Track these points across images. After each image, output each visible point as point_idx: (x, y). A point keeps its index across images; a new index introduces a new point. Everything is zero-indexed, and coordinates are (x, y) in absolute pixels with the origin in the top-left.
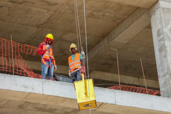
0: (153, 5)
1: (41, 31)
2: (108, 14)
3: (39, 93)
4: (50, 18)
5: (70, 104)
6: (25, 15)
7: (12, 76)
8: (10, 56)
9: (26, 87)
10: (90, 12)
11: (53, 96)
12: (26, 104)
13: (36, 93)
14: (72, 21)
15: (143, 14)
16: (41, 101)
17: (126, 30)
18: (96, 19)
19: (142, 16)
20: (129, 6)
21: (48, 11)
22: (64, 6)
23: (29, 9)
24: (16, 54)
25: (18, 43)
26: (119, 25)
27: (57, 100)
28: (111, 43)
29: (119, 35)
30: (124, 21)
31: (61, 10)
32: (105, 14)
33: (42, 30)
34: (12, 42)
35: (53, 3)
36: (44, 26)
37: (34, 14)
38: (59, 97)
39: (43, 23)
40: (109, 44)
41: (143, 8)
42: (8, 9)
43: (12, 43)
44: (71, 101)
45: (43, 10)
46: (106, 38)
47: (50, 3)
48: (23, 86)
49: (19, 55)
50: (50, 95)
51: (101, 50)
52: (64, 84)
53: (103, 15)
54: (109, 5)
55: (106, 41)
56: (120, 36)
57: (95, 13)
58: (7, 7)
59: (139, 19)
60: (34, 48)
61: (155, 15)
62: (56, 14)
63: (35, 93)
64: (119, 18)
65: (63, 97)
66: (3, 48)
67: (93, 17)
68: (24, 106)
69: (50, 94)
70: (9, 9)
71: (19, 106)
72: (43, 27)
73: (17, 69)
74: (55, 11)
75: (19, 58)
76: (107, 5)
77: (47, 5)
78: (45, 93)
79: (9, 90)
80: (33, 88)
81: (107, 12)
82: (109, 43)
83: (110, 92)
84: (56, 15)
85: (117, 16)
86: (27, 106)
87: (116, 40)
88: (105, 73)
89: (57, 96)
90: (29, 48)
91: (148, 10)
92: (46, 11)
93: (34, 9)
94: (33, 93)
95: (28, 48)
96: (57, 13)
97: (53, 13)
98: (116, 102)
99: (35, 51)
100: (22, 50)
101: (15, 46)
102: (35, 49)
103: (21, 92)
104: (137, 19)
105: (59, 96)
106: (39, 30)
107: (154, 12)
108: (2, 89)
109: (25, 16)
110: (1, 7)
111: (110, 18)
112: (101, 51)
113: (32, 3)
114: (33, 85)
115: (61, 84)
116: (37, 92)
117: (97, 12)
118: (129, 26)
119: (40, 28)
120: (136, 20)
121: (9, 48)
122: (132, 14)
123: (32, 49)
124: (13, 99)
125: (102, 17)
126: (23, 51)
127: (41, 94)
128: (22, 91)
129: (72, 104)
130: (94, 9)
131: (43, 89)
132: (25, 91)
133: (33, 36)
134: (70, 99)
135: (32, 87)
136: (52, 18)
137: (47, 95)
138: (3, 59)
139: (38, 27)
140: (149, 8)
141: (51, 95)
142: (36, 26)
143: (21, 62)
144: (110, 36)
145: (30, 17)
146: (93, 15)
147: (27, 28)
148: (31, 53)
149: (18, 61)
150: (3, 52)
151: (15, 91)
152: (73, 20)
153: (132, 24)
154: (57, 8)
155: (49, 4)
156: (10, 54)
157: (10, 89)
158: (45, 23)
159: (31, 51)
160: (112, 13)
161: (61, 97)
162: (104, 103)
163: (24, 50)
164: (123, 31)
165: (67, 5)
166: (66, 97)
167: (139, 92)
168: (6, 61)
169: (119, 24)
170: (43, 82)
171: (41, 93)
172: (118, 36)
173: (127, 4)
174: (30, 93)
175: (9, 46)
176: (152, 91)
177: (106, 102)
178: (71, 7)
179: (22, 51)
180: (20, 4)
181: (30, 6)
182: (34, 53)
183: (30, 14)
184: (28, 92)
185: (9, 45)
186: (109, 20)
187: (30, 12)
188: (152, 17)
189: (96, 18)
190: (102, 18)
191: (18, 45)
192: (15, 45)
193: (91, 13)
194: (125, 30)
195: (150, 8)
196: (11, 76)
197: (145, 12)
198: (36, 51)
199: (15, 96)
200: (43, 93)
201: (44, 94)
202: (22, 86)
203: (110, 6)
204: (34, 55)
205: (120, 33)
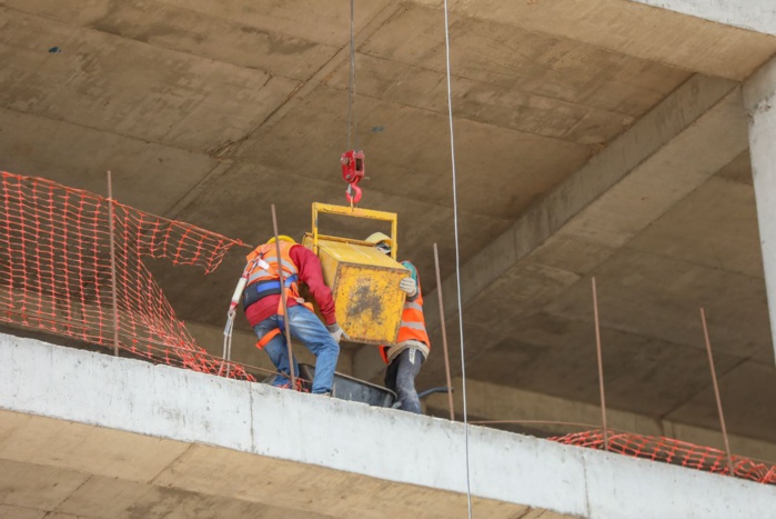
0: (761, 66)
1: (225, 173)
2: (544, 104)
3: (237, 448)
4: (272, 114)
5: (373, 508)
6: (158, 96)
7: (111, 360)
8: (98, 269)
9: (175, 415)
10: (463, 91)
11: (298, 462)
12: (165, 501)
13: (223, 448)
14: (374, 129)
15: (710, 108)
16: (242, 489)
17: (625, 182)
18: (485, 125)
19: (705, 116)
20: (649, 66)
21: (266, 78)
22: (343, 54)
23: (180, 65)
24: (127, 262)
25: (139, 212)
26: (591, 156)
27: (313, 485)
28: (548, 242)
29: (590, 203)
30: (614, 138)
31: (330, 76)
32: (532, 105)
33: (230, 168)
34: (110, 204)
35: (295, 41)
36: (241, 151)
37: (199, 90)
38: (329, 468)
39: (238, 136)
40: (540, 248)
41: (714, 80)
42: (84, 62)
43: (111, 209)
44: (381, 494)
45: (245, 73)
46: (525, 219)
47: (281, 41)
48: (162, 410)
49: (139, 268)
50: (284, 460)
51: (500, 277)
52: (349, 412)
53: (523, 109)
54: (554, 60)
55: (524, 232)
56: (595, 208)
57: (483, 97)
58: (80, 53)
59: (690, 129)
60: (213, 237)
61: (771, 110)
62: (302, 93)
63: (218, 447)
64: (596, 126)
65: (343, 472)
66: (65, 230)
67: (472, 118)
68: (153, 510)
69: (285, 455)
70: (89, 62)
71: (129, 509)
72: (238, 155)
73: (132, 331)
74: (301, 82)
75: (141, 279)
76: (544, 60)
77: (267, 50)
78: (261, 449)
79: (97, 425)
80: (207, 422)
81: (542, 95)
82: (541, 244)
83: (563, 461)
84: (301, 99)
85: (587, 116)
86: (167, 513)
87: (573, 227)
88: (507, 389)
89: (318, 463)
90: (189, 234)
91: (738, 89)
92: (259, 77)
93: (203, 67)
94: (208, 446)
95: (185, 236)
96: (309, 87)
97: (290, 88)
98: (588, 506)
99: (214, 253)
100: (152, 244)
101: (125, 225)
102: (217, 244)
103: (151, 435)
104: (681, 131)
105: (325, 463)
106: (219, 170)
107: (767, 99)
108: (66, 417)
109: (159, 100)
110: (54, 50)
111: (554, 122)
112: (500, 280)
113: (199, 39)
114: (208, 409)
115: (338, 411)
116: (225, 440)
117: (493, 93)
118: (641, 163)
119: (221, 157)
120: (677, 134)
121: (95, 231)
122: (654, 106)
123: (200, 242)
124: (112, 471)
125: (515, 114)
126: (161, 252)
127: (246, 452)
128: (155, 432)
129: (385, 505)
130: (482, 77)
131: (252, 430)
132: (170, 434)
133: (188, 200)
134: (376, 480)
135: (203, 417)
136: (281, 113)
137: (273, 458)
138: (66, 283)
139: (213, 154)
140: (740, 79)
141: (289, 461)
142: (205, 152)
143: (150, 302)
144: (545, 212)
145: (180, 107)
146: (476, 104)
147: (161, 160)
148: (196, 262)
149: (137, 296)
150: (65, 251)
151: (125, 431)
152: (382, 129)
153: (654, 152)
154: (309, 66)
155: (277, 45)
156: (98, 262)
157: (104, 423)
158: (246, 138)
159: (196, 250)
160: (562, 99)
161: (338, 470)
162: (533, 506)
163: (163, 245)
164: (612, 186)
165: (358, 51)
166: (360, 471)
167: (696, 467)
168: (82, 293)
169: (590, 154)
170: (255, 398)
171: (243, 448)
172: (584, 208)
173: (640, 56)
174: (193, 445)
175: (96, 225)
176: (756, 463)
177: (545, 505)
178: (374, 61)
179: (154, 247)
180: (143, 38)
181: (188, 51)
182: (211, 259)
183: (181, 92)
184: (184, 438)
185: (95, 219)
186: (548, 131)
187: (183, 82)
188: (756, 121)
189: (486, 122)
190: (513, 124)
191: (141, 221)
192: (126, 218)
193: (465, 96)
194: (618, 181)
195: (747, 79)
196: (106, 362)
197: (723, 98)
198: (218, 251)
199: (121, 458)
200: (253, 447)
201: (256, 455)
202: (156, 409)
203: (556, 66)
204: (211, 269)
205: (597, 198)
